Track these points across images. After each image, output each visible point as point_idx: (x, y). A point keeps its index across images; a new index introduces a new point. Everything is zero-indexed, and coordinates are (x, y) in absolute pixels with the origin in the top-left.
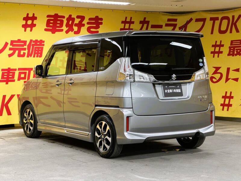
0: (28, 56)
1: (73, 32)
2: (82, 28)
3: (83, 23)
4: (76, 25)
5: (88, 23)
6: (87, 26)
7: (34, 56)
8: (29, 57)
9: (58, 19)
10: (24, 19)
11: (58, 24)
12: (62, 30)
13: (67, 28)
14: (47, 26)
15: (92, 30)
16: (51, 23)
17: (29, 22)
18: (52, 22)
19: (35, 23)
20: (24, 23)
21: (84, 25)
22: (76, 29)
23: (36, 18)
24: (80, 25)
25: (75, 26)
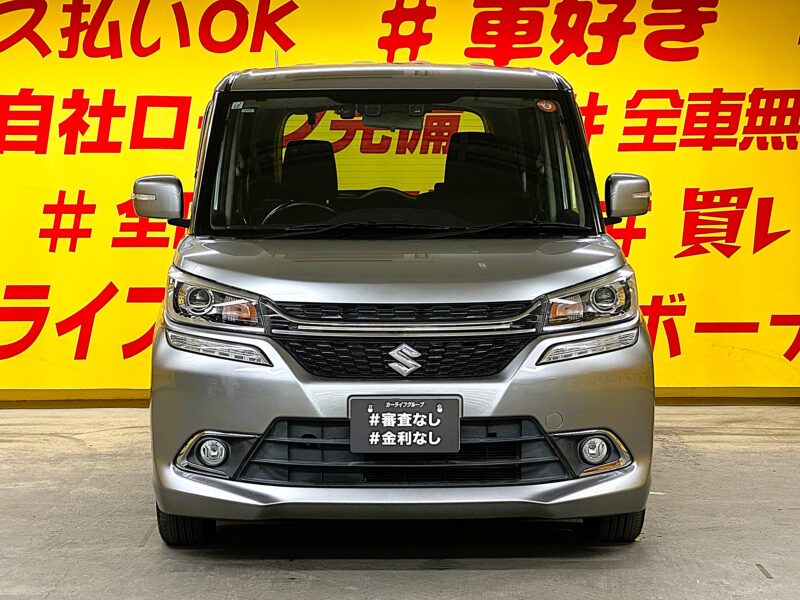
0: (400, 150)
1: (585, 56)
2: (624, 40)
3: (627, 19)
4: (596, 29)
5: (649, 20)
6: (643, 31)
7: (424, 151)
8: (404, 153)
9: (522, 9)
10: (387, 17)
11: (522, 27)
12: (537, 52)
13: (557, 42)
14: (475, 39)
15: (666, 44)
16: (493, 28)
17: (407, 28)
18: (497, 22)
19: (426, 29)
20: (386, 30)
21: (630, 28)
22: (595, 44)
23: (431, 13)
24: (615, 30)
25: (591, 32)
